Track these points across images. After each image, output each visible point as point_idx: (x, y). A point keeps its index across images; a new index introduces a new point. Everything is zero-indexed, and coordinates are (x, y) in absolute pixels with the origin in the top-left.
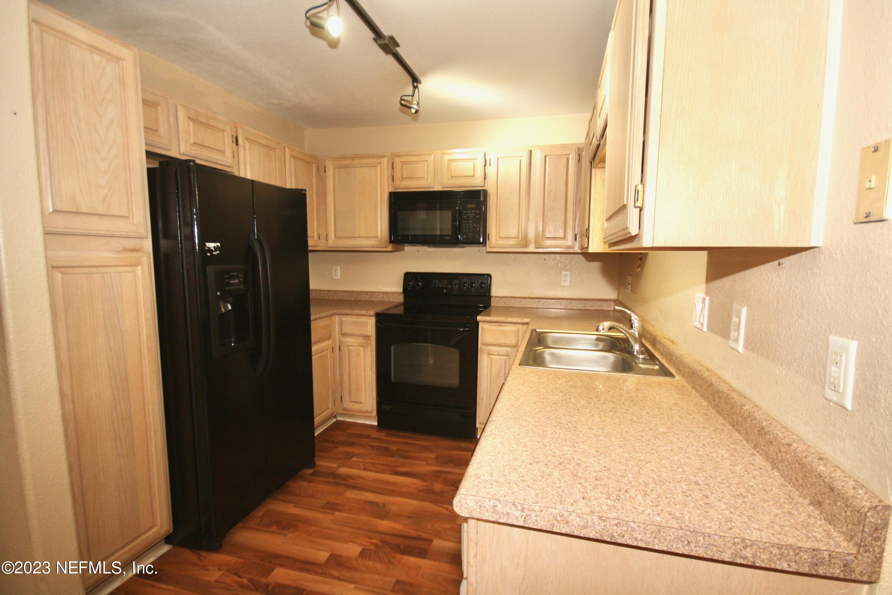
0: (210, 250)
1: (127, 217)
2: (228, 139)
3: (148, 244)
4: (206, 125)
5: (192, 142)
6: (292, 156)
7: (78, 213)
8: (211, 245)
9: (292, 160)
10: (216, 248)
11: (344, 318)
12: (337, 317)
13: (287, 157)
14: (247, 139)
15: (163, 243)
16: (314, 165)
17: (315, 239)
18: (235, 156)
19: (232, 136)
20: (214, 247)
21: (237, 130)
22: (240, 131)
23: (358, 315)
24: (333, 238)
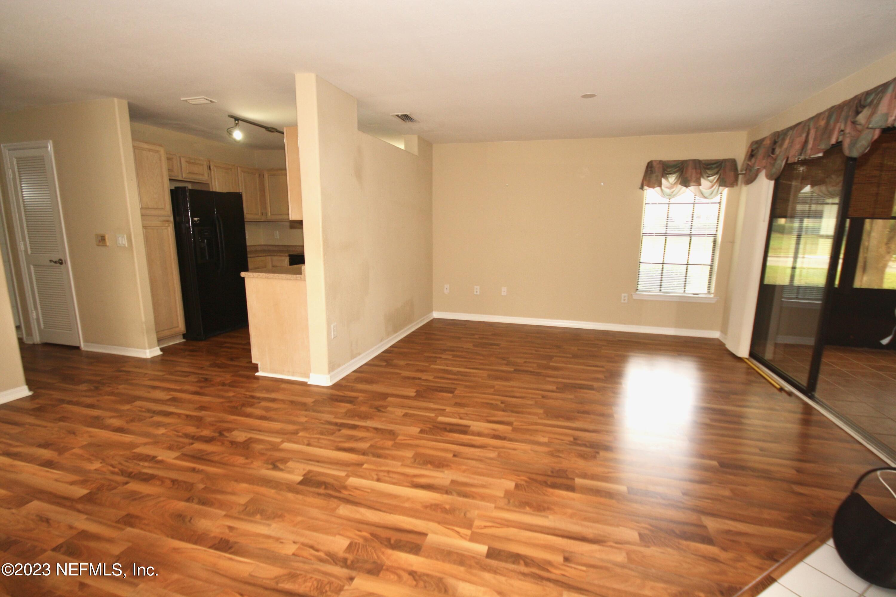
0: (195, 221)
1: (164, 209)
2: (206, 168)
3: (172, 219)
4: (194, 164)
5: (188, 172)
6: (242, 171)
7: (149, 208)
8: (196, 219)
9: (242, 174)
10: (198, 220)
11: (275, 258)
12: (270, 257)
13: (239, 171)
14: (215, 166)
15: (178, 218)
16: (257, 174)
17: (260, 215)
18: (210, 176)
19: (207, 166)
20: (197, 220)
21: (210, 163)
22: (211, 163)
23: (280, 256)
24: (270, 215)
